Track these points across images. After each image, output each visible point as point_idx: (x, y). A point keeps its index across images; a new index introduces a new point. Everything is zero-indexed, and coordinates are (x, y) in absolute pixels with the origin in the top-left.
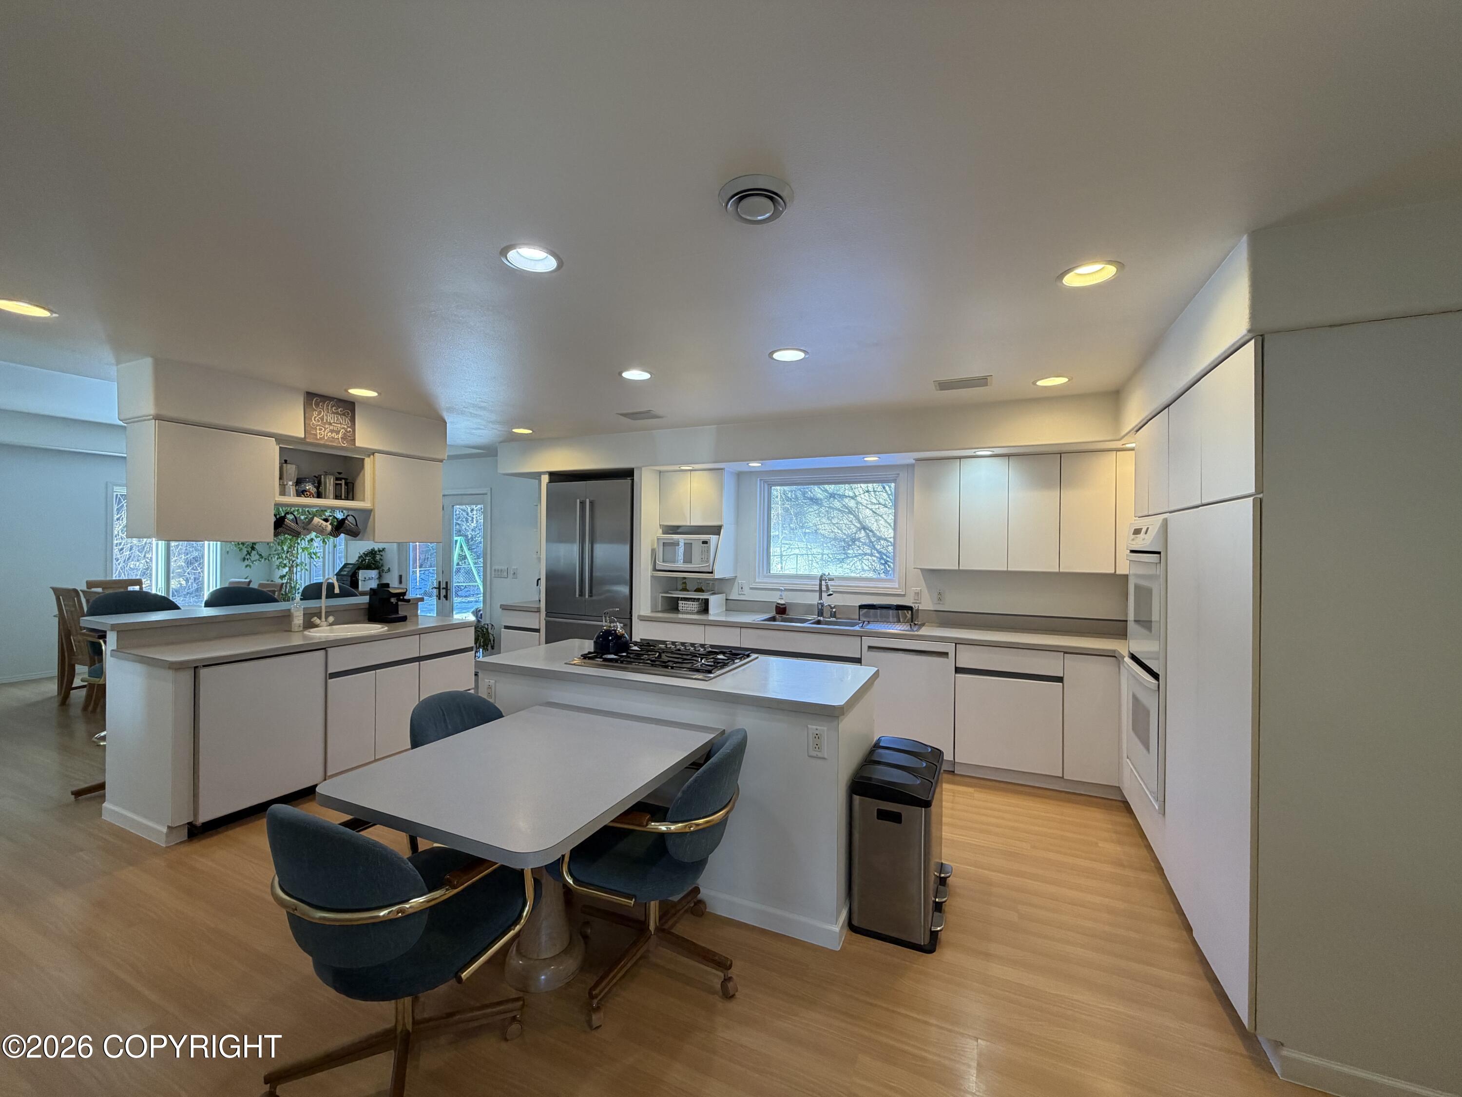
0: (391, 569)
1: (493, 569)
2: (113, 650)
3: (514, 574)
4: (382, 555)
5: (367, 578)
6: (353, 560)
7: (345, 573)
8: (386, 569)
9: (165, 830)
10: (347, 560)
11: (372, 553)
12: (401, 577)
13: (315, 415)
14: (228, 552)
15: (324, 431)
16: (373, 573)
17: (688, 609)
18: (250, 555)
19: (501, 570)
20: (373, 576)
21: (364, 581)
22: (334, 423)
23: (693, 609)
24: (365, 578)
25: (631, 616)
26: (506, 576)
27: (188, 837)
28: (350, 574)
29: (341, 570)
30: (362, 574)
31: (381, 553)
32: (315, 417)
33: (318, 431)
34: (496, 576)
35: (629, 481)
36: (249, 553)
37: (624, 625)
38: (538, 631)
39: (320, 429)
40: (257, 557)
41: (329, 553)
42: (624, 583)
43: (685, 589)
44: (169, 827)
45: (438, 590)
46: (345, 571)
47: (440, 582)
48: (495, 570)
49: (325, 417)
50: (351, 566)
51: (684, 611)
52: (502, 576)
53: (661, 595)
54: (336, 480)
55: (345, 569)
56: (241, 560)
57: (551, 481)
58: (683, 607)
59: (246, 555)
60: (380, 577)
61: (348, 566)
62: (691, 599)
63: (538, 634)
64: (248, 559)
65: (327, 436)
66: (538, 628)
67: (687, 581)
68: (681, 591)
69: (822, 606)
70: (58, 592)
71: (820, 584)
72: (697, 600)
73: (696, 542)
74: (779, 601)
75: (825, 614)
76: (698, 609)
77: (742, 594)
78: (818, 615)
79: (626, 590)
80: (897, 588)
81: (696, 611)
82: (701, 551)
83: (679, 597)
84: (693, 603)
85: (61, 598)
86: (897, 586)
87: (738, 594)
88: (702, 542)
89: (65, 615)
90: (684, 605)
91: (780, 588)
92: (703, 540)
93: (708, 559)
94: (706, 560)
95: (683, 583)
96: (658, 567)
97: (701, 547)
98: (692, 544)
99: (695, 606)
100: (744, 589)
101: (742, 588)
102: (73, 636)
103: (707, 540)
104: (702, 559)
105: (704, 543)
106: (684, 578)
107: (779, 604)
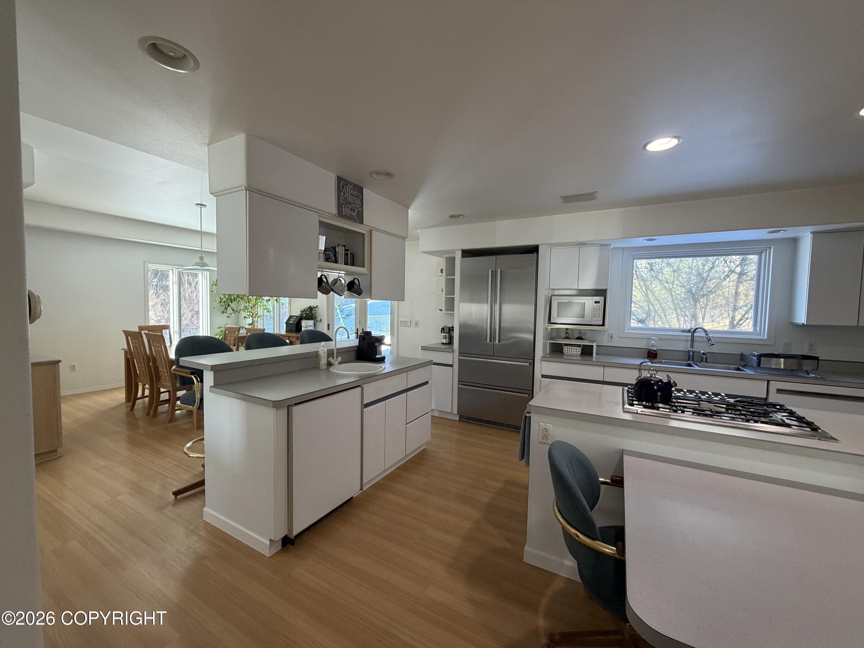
0: (322, 320)
1: (400, 320)
2: (211, 387)
3: (416, 324)
4: (316, 311)
5: (308, 326)
6: (298, 313)
7: (292, 322)
8: (319, 319)
9: (268, 542)
10: (290, 314)
11: (311, 309)
12: (329, 325)
13: (342, 196)
14: (214, 308)
15: (347, 209)
16: (311, 323)
17: (572, 352)
18: (226, 310)
19: (406, 322)
20: (311, 324)
21: (306, 327)
22: (352, 203)
23: (577, 353)
24: (307, 326)
25: (534, 357)
26: (410, 326)
27: (282, 547)
28: (295, 323)
29: (288, 320)
30: (304, 323)
31: (316, 309)
32: (342, 198)
33: (344, 209)
34: (402, 326)
35: (535, 255)
36: (226, 309)
37: (529, 364)
38: (451, 366)
39: (345, 208)
40: (231, 311)
41: (277, 309)
42: (529, 332)
43: (567, 338)
44: (270, 540)
45: (356, 334)
46: (291, 321)
47: (357, 329)
48: (401, 321)
49: (347, 198)
50: (295, 318)
51: (568, 354)
52: (407, 326)
53: (549, 341)
54: (346, 251)
55: (291, 320)
56: (221, 313)
57: (463, 256)
58: (568, 351)
59: (224, 310)
60: (315, 325)
61: (293, 318)
62: (575, 345)
63: (452, 368)
64: (225, 312)
65: (348, 213)
66: (452, 364)
67: (569, 331)
68: (564, 339)
69: (693, 353)
70: (127, 333)
71: (693, 336)
72: (579, 346)
73: (589, 302)
74: (651, 348)
75: (695, 359)
76: (580, 352)
77: (611, 342)
78: (689, 360)
79: (531, 337)
80: (765, 340)
81: (579, 354)
82: (593, 309)
83: (564, 344)
84: (576, 348)
85: (129, 337)
86: (766, 338)
87: (608, 342)
88: (594, 302)
89: (132, 349)
90: (569, 350)
91: (652, 338)
92: (595, 300)
93: (599, 315)
94: (598, 315)
95: (566, 333)
96: (552, 321)
97: (593, 306)
98: (585, 303)
99: (578, 351)
100: (613, 338)
101: (611, 337)
102: (137, 364)
103: (599, 300)
104: (594, 315)
105: (596, 302)
106: (567, 329)
107: (652, 350)
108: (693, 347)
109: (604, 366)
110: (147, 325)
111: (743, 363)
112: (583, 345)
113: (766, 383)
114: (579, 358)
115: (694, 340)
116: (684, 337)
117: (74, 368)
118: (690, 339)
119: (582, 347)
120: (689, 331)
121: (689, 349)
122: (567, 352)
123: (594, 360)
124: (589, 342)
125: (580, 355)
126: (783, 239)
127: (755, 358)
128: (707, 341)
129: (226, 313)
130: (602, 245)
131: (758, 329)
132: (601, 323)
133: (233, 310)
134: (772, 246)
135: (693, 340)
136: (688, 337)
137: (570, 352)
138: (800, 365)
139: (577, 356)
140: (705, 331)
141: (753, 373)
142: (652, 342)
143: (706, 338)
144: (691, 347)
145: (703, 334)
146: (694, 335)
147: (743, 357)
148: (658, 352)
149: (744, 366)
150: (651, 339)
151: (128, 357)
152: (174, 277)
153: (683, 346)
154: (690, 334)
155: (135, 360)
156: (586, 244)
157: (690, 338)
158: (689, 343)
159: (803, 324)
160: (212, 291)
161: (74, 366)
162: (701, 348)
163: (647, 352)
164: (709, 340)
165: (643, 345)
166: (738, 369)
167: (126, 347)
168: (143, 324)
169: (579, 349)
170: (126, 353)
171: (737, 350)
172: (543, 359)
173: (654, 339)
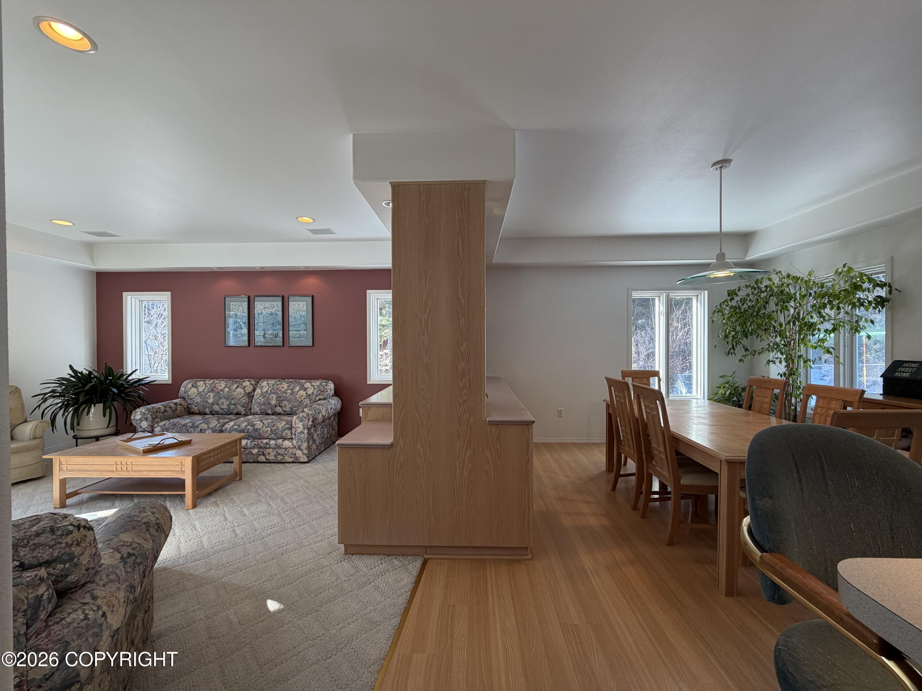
7: (905, 375)
10: (894, 357)
14: (715, 346)
18: (734, 349)
29: (891, 370)
46: (904, 372)
50: (912, 365)
55: (902, 369)
56: (725, 354)
59: (730, 349)
61: (905, 365)
64: (731, 353)
70: (611, 382)
85: (612, 387)
89: (615, 403)
102: (621, 427)
110: (630, 369)
117: (561, 414)
129: (733, 354)
133: (747, 350)
151: (610, 412)
152: (661, 306)
155: (618, 418)
160: (713, 321)
161: (561, 411)
167: (608, 399)
168: (625, 369)
170: (608, 406)
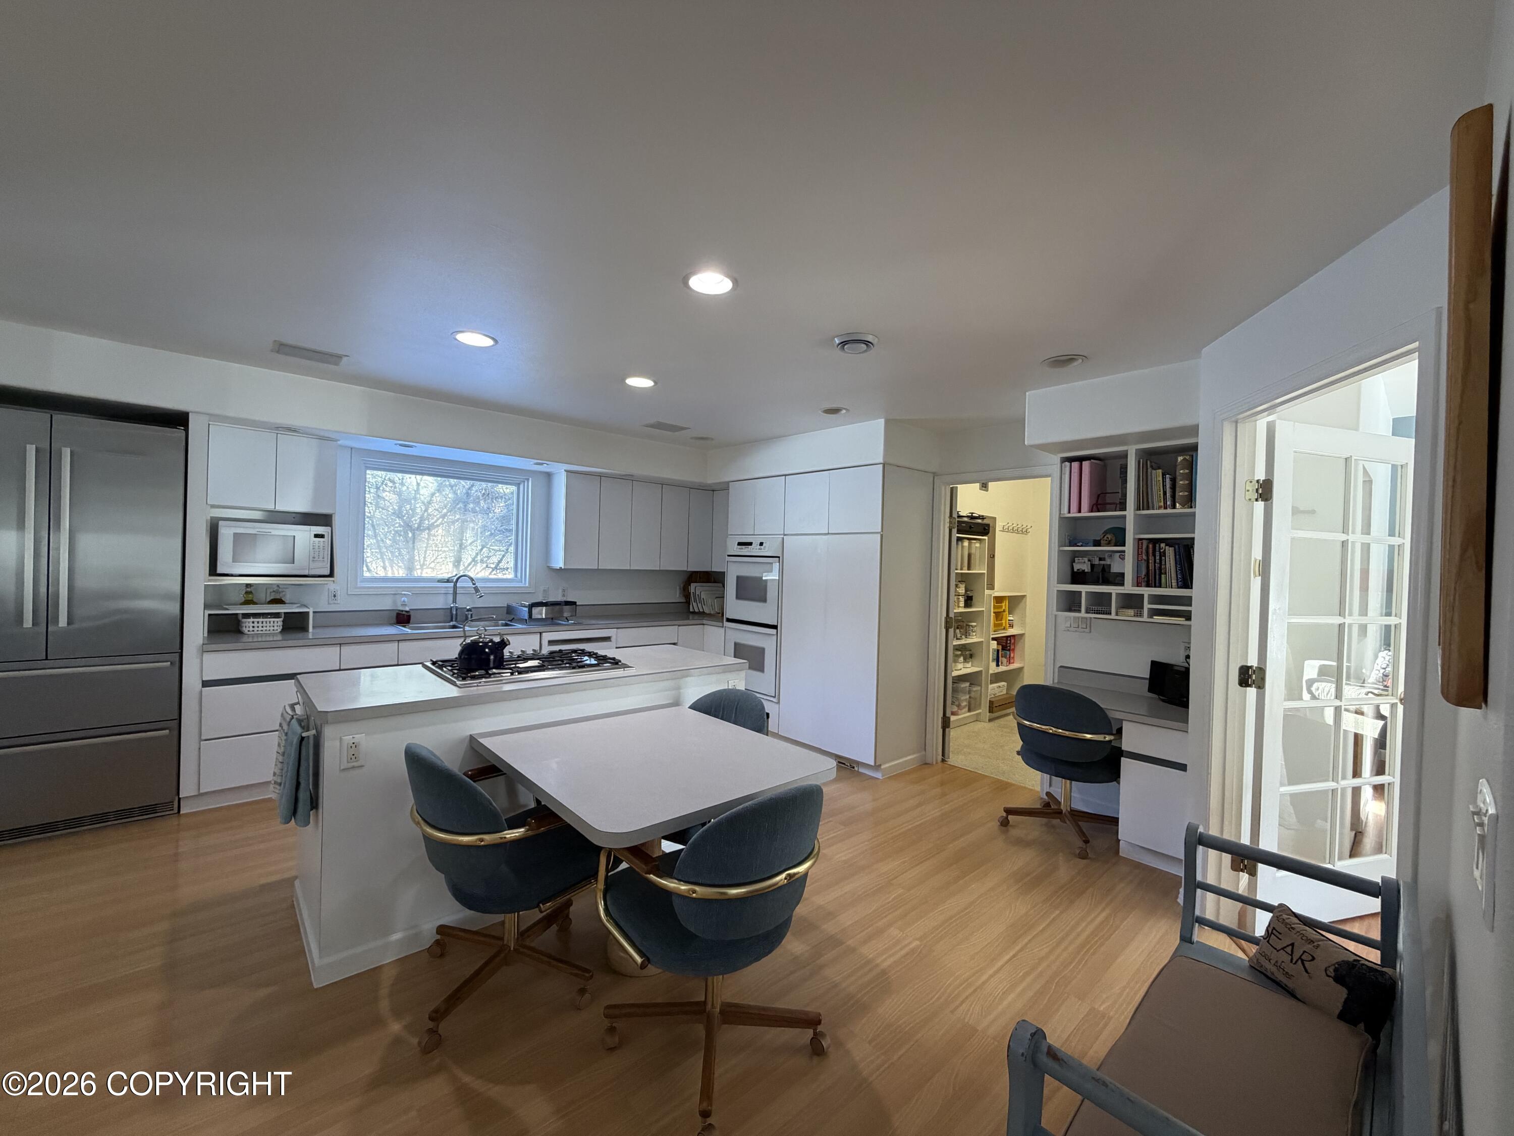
17: (264, 628)
23: (274, 628)
25: (181, 647)
35: (182, 428)
37: (171, 664)
43: (248, 602)
51: (254, 632)
53: (207, 612)
62: (268, 614)
67: (254, 589)
68: (242, 604)
69: (456, 610)
71: (455, 587)
72: (277, 615)
73: (304, 534)
74: (401, 608)
75: (458, 619)
76: (281, 627)
77: (335, 603)
78: (452, 620)
79: (175, 608)
80: (527, 587)
81: (279, 630)
82: (311, 548)
83: (243, 614)
84: (269, 620)
86: (527, 585)
87: (329, 604)
88: (313, 536)
90: (256, 624)
91: (403, 593)
92: (316, 533)
93: (323, 558)
94: (321, 559)
95: (247, 593)
96: (219, 571)
97: (312, 542)
98: (294, 536)
99: (276, 624)
100: (338, 597)
101: (335, 596)
103: (323, 533)
104: (314, 558)
105: (316, 536)
106: (248, 585)
107: (402, 611)
108: (456, 603)
109: (340, 644)
111: (511, 617)
112: (285, 613)
113: (539, 635)
114: (279, 637)
115: (458, 592)
116: (443, 589)
118: (452, 592)
119: (283, 616)
120: (448, 581)
121: (452, 605)
122: (251, 629)
123: (311, 637)
124: (298, 607)
125: (281, 632)
126: (541, 472)
127: (526, 609)
128: (474, 592)
130: (321, 438)
131: (519, 575)
132: (327, 572)
134: (530, 479)
135: (455, 593)
136: (449, 589)
137: (260, 628)
138: (561, 612)
139: (274, 635)
140: (472, 579)
141: (524, 626)
142: (403, 599)
143: (473, 589)
144: (453, 602)
145: (471, 585)
146: (458, 585)
147: (510, 610)
148: (412, 613)
149: (511, 621)
150: (401, 594)
153: (441, 602)
154: (452, 585)
156: (295, 431)
157: (452, 589)
158: (451, 598)
159: (561, 568)
162: (465, 602)
163: (395, 615)
164: (477, 590)
165: (386, 604)
166: (506, 625)
169: (279, 622)
171: (501, 602)
172: (206, 648)
173: (405, 594)
